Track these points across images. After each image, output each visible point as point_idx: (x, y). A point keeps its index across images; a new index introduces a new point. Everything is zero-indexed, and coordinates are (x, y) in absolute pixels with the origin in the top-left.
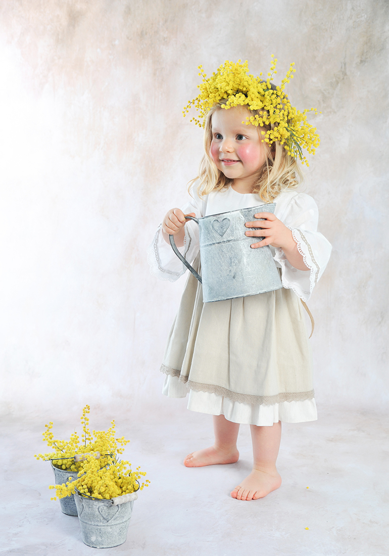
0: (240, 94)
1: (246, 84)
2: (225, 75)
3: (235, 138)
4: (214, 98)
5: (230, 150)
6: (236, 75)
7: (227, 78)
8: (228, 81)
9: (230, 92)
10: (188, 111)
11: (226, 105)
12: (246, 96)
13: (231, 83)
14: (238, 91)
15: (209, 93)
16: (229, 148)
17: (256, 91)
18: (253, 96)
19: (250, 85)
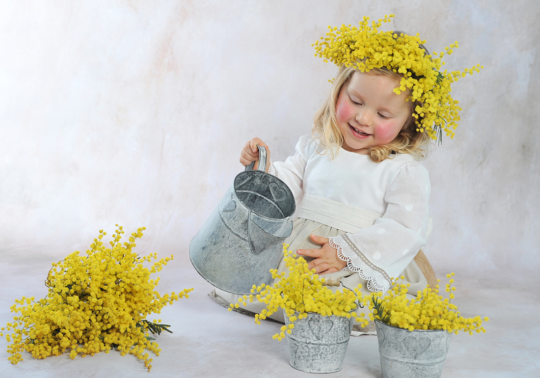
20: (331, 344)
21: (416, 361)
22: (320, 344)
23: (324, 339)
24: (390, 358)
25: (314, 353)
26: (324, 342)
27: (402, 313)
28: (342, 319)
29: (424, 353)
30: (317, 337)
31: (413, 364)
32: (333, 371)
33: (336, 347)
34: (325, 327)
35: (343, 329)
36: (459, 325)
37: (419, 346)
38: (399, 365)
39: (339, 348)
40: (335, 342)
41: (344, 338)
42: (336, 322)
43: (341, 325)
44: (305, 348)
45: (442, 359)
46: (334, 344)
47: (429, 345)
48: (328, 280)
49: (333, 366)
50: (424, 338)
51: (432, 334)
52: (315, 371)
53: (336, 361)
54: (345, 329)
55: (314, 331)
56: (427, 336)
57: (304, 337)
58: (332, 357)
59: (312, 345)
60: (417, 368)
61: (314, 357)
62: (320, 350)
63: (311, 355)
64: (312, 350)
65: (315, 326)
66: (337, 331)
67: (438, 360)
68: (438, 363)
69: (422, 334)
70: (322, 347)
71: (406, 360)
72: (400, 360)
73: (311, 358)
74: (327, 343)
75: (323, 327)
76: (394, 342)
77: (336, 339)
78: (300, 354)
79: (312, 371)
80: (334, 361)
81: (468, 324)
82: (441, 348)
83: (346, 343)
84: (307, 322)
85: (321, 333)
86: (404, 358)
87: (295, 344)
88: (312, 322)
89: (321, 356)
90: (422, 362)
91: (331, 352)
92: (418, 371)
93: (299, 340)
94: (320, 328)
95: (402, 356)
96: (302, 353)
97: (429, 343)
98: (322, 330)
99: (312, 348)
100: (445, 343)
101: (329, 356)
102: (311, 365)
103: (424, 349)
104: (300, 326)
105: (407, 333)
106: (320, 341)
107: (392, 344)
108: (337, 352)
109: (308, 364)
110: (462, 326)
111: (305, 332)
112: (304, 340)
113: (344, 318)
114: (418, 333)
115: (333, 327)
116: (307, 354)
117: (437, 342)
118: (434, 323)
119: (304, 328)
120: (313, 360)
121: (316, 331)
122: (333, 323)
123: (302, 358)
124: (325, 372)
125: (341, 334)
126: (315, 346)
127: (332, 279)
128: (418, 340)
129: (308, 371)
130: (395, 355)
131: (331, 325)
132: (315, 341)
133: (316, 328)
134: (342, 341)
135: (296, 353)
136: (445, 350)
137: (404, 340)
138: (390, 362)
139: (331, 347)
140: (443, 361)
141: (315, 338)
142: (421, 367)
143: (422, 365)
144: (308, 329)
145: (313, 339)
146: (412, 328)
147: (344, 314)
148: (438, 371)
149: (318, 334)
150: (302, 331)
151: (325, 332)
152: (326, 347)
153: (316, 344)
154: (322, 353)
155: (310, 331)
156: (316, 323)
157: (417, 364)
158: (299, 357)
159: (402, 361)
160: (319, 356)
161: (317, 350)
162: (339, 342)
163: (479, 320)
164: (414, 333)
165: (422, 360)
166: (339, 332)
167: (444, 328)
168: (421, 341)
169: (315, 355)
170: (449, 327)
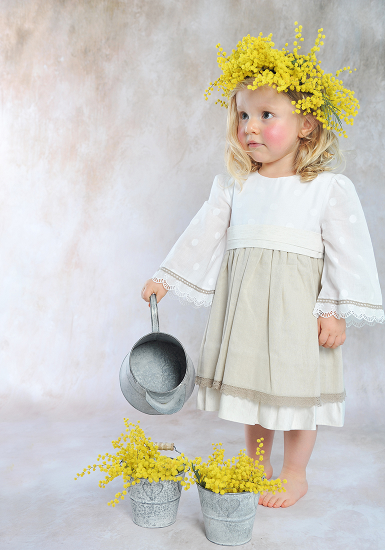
0: (267, 71)
1: (272, 59)
2: (249, 53)
3: (261, 117)
4: (237, 78)
5: (255, 131)
6: (260, 51)
7: (251, 56)
8: (252, 59)
9: (255, 70)
10: (210, 94)
11: (252, 85)
12: (274, 73)
13: (256, 61)
14: (264, 68)
15: (232, 73)
16: (255, 128)
17: (283, 66)
18: (281, 71)
19: (276, 60)
20: (163, 504)
21: (229, 519)
22: (153, 504)
23: (156, 499)
24: (208, 516)
25: (149, 512)
26: (156, 502)
27: (213, 480)
28: (171, 482)
29: (235, 512)
30: (150, 498)
31: (227, 521)
32: (166, 525)
33: (167, 505)
34: (156, 490)
35: (173, 489)
36: (263, 487)
37: (230, 506)
38: (215, 522)
39: (170, 506)
40: (166, 501)
41: (174, 497)
42: (165, 485)
43: (170, 486)
44: (142, 507)
45: (251, 515)
46: (165, 503)
47: (239, 505)
48: (164, 446)
49: (166, 521)
50: (234, 500)
51: (240, 496)
52: (151, 526)
53: (169, 517)
54: (175, 489)
55: (147, 493)
56: (236, 498)
57: (140, 498)
58: (165, 514)
59: (147, 505)
60: (230, 525)
61: (149, 515)
62: (153, 508)
63: (147, 513)
64: (147, 509)
65: (148, 489)
66: (167, 492)
67: (248, 517)
68: (248, 519)
69: (232, 496)
70: (155, 506)
71: (221, 519)
72: (216, 519)
73: (147, 515)
74: (159, 503)
75: (155, 490)
76: (210, 503)
77: (166, 499)
78: (138, 512)
79: (148, 526)
80: (166, 517)
81: (271, 485)
82: (250, 507)
83: (177, 501)
84: (141, 486)
85: (153, 495)
86: (219, 516)
87: (134, 504)
88: (145, 486)
89: (155, 513)
90: (234, 520)
91: (163, 510)
92: (231, 527)
93: (137, 501)
94: (152, 490)
95: (217, 515)
96: (139, 511)
97: (238, 504)
98: (154, 492)
99: (147, 507)
100: (253, 502)
101: (162, 513)
102: (147, 521)
103: (235, 509)
104: (136, 489)
105: (220, 496)
106: (153, 501)
107: (209, 505)
108: (169, 509)
109: (145, 520)
110: (266, 487)
111: (141, 494)
112: (140, 500)
113: (172, 481)
114: (228, 496)
115: (164, 489)
116: (143, 512)
117: (245, 502)
118: (242, 486)
119: (140, 490)
120: (148, 517)
121: (150, 494)
122: (163, 486)
123: (140, 515)
124: (160, 526)
125: (171, 494)
126: (149, 506)
127: (167, 445)
128: (229, 501)
129: (146, 526)
130: (212, 515)
131: (162, 487)
132: (149, 501)
133: (149, 491)
134: (172, 500)
135: (135, 511)
136: (254, 508)
137: (218, 501)
138: (208, 520)
139: (163, 505)
140: (253, 517)
141: (149, 499)
142: (233, 524)
143: (234, 522)
144: (143, 491)
145: (147, 500)
146: (223, 492)
147: (171, 478)
148: (248, 526)
149: (151, 495)
150: (138, 493)
151: (156, 493)
152: (159, 506)
153: (150, 504)
154: (155, 511)
155: (145, 493)
156: (149, 487)
157: (230, 521)
158: (138, 515)
159: (218, 519)
160: (153, 514)
161: (151, 509)
162: (170, 501)
163: (279, 483)
164: (226, 495)
165: (234, 518)
166: (169, 493)
167: (251, 490)
168: (232, 502)
169: (150, 513)
170: (255, 489)
